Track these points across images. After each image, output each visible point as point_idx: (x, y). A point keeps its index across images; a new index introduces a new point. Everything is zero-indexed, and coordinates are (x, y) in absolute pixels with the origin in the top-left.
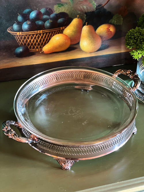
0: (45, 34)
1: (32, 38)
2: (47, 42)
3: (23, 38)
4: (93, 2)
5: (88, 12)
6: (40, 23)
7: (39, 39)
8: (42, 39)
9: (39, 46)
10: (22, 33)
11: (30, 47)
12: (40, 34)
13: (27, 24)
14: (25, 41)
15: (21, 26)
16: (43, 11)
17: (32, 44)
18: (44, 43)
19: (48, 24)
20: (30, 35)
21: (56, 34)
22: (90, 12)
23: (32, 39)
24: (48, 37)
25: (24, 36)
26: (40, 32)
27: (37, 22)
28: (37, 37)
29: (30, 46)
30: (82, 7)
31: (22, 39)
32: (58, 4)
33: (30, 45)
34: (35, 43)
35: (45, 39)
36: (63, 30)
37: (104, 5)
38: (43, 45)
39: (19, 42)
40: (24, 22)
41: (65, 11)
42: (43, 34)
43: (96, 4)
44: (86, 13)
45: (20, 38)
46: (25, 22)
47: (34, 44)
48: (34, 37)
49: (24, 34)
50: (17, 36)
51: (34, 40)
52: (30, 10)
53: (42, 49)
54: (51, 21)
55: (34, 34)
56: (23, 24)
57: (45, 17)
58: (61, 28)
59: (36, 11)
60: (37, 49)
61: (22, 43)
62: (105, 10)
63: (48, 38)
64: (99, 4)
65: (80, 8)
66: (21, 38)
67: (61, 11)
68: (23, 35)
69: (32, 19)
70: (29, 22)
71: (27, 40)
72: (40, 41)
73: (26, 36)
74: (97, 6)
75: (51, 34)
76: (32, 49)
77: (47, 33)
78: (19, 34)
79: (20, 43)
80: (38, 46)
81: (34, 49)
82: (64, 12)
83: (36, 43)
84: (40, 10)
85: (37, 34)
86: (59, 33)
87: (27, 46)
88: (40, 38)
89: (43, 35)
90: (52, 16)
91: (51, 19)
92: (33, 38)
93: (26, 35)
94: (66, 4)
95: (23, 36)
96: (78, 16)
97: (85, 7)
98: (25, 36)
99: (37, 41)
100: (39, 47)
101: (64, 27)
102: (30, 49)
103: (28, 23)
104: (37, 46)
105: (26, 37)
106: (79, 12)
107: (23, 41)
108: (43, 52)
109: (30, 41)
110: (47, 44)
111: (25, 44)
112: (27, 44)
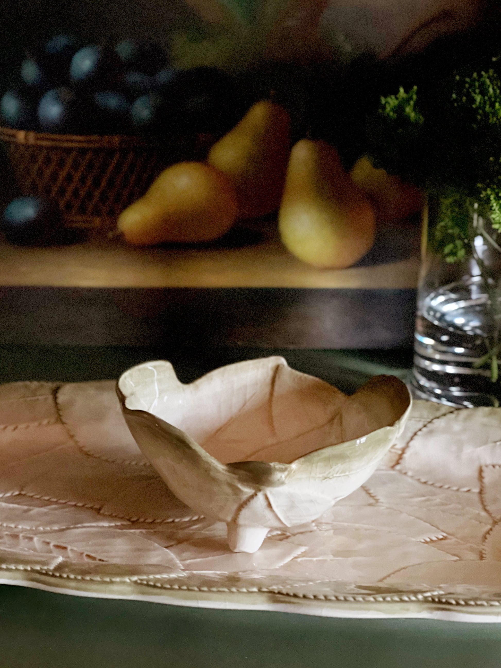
0: (131, 154)
2: (138, 191)
3: (41, 159)
6: (112, 102)
7: (104, 174)
8: (118, 175)
10: (39, 136)
11: (69, 206)
12: (110, 153)
13: (58, 98)
14: (47, 174)
15: (36, 105)
16: (125, 49)
17: (76, 192)
18: (125, 193)
20: (68, 151)
23: (76, 171)
25: (44, 152)
26: (110, 142)
27: (99, 97)
28: (97, 164)
29: (69, 200)
31: (37, 165)
33: (66, 192)
34: (89, 190)
35: (132, 179)
39: (25, 175)
40: (46, 92)
42: (125, 152)
46: (52, 93)
47: (82, 195)
49: (44, 143)
50: (17, 146)
51: (86, 173)
53: (116, 223)
54: (159, 100)
55: (87, 150)
56: (42, 96)
57: (133, 78)
60: (98, 219)
61: (33, 182)
63: (145, 178)
66: (33, 158)
68: (40, 148)
69: (81, 80)
70: (67, 95)
71: (55, 169)
72: (111, 182)
73: (51, 155)
76: (75, 214)
78: (24, 142)
80: (101, 204)
81: (83, 215)
83: (93, 189)
85: (96, 152)
86: (190, 159)
87: (55, 198)
88: (109, 170)
89: (125, 160)
90: (163, 76)
93: (54, 149)
95: (40, 153)
98: (47, 154)
99: (96, 183)
100: (104, 211)
102: (69, 212)
103: (63, 97)
104: (97, 204)
105: (51, 160)
107: (40, 173)
108: (118, 232)
109: (69, 178)
110: (140, 201)
111: (47, 190)
112: (55, 189)
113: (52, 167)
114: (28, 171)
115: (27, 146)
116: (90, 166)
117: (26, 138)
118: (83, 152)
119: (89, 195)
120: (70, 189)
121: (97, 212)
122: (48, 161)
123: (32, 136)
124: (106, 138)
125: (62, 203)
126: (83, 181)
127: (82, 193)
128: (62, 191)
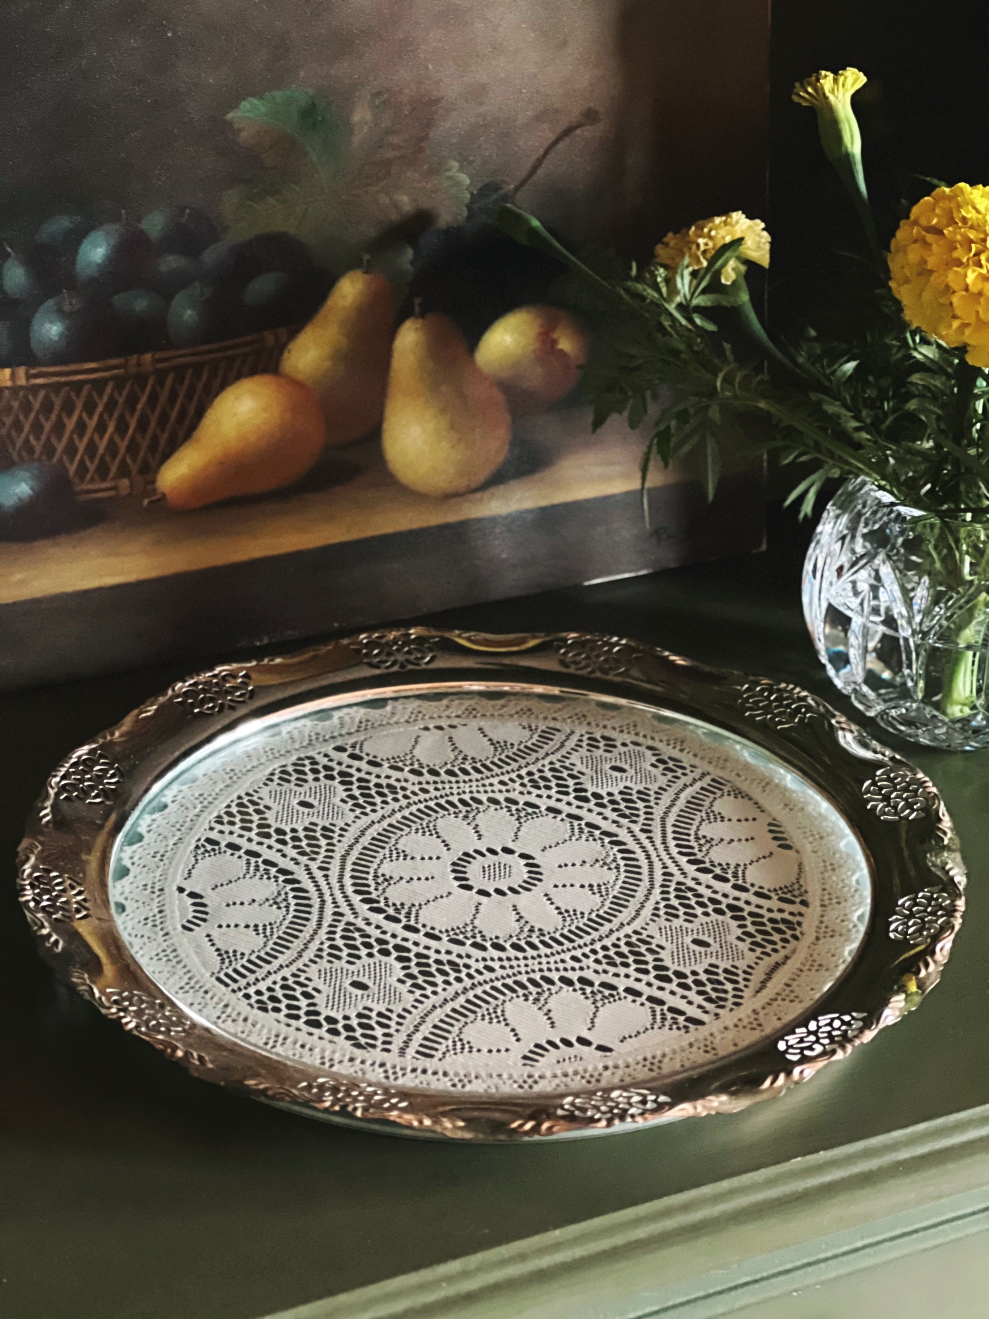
0: (171, 377)
1: (90, 408)
2: (181, 433)
3: (36, 406)
4: (447, 168)
6: (141, 304)
7: (133, 410)
8: (153, 410)
9: (134, 460)
10: (33, 371)
11: (82, 470)
12: (140, 379)
13: (60, 312)
14: (47, 426)
15: (26, 324)
16: (154, 224)
17: (91, 448)
18: (163, 439)
19: (189, 312)
20: (77, 387)
21: (239, 377)
23: (90, 415)
24: (189, 396)
25: (42, 394)
26: (139, 365)
27: (118, 300)
28: (121, 400)
29: (82, 462)
30: (384, 200)
31: (32, 416)
32: (245, 182)
33: (76, 451)
34: (111, 441)
35: (174, 415)
36: (281, 348)
37: (517, 189)
38: (160, 449)
39: (14, 433)
40: (41, 303)
41: (291, 229)
42: (161, 376)
43: (465, 179)
44: (411, 238)
45: (15, 404)
46: (51, 303)
47: (101, 450)
48: (105, 398)
49: (41, 381)
51: (105, 416)
52: (78, 219)
53: (153, 482)
54: (208, 292)
55: (105, 381)
56: (35, 310)
57: (171, 262)
58: (269, 337)
59: (117, 226)
60: (125, 482)
61: (27, 442)
63: (192, 409)
64: (487, 180)
65: (374, 210)
66: (26, 407)
67: (260, 228)
68: (36, 389)
69: (93, 280)
70: (72, 303)
71: (59, 418)
72: (143, 425)
73: (53, 397)
74: (475, 191)
75: (205, 377)
76: (92, 480)
77: (180, 371)
78: (9, 384)
79: (19, 443)
80: (129, 461)
81: (104, 479)
82: (283, 229)
83: (117, 439)
84: (139, 220)
85: (120, 382)
86: (253, 372)
87: (61, 461)
88: (139, 406)
89: (162, 387)
90: (211, 256)
91: (204, 277)
92: (100, 409)
93: (57, 387)
95: (35, 396)
96: (365, 258)
97: (404, 200)
98: (47, 397)
99: (122, 428)
100: (134, 469)
101: (282, 332)
102: (82, 478)
103: (67, 308)
104: (123, 461)
105: (52, 404)
106: (372, 233)
107: (37, 428)
108: (158, 496)
109: (81, 427)
110: (187, 443)
111: (49, 450)
112: (60, 447)
113: (53, 417)
114: (17, 425)
115: (15, 390)
116: (110, 406)
117: (13, 376)
118: (98, 386)
119: (112, 448)
120: (82, 446)
121: (124, 471)
122: (47, 408)
123: (21, 371)
124: (133, 360)
125: (72, 469)
126: (101, 428)
127: (102, 446)
128: (71, 450)
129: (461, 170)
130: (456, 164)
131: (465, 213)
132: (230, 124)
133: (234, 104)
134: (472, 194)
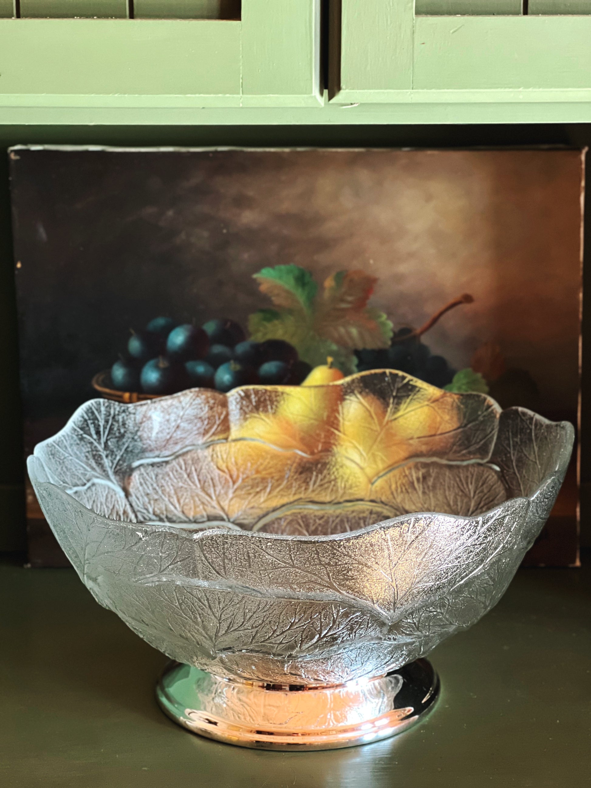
4: (380, 317)
5: (365, 350)
6: (201, 369)
10: (141, 397)
13: (157, 367)
15: (139, 372)
16: (210, 327)
19: (227, 376)
22: (373, 351)
27: (190, 365)
30: (342, 330)
32: (262, 311)
37: (422, 332)
40: (147, 361)
41: (287, 338)
43: (390, 324)
44: (357, 353)
46: (152, 362)
52: (169, 320)
54: (238, 367)
56: (144, 365)
57: (217, 349)
59: (188, 327)
62: (423, 349)
64: (403, 326)
65: (336, 335)
67: (269, 337)
69: (176, 352)
70: (163, 363)
74: (396, 330)
82: (282, 338)
84: (202, 324)
90: (241, 348)
91: (237, 359)
94: (291, 312)
96: (330, 360)
97: (354, 331)
106: (334, 347)
117: (131, 397)
123: (135, 395)
129: (388, 318)
130: (384, 316)
131: (390, 343)
132: (254, 280)
133: (257, 269)
134: (395, 333)
